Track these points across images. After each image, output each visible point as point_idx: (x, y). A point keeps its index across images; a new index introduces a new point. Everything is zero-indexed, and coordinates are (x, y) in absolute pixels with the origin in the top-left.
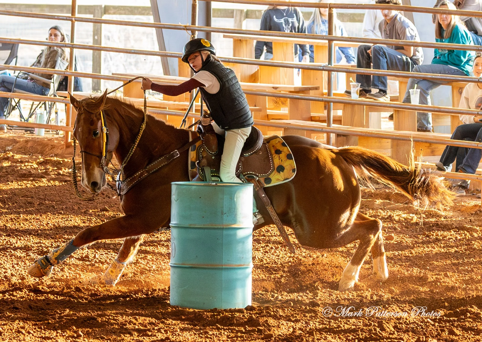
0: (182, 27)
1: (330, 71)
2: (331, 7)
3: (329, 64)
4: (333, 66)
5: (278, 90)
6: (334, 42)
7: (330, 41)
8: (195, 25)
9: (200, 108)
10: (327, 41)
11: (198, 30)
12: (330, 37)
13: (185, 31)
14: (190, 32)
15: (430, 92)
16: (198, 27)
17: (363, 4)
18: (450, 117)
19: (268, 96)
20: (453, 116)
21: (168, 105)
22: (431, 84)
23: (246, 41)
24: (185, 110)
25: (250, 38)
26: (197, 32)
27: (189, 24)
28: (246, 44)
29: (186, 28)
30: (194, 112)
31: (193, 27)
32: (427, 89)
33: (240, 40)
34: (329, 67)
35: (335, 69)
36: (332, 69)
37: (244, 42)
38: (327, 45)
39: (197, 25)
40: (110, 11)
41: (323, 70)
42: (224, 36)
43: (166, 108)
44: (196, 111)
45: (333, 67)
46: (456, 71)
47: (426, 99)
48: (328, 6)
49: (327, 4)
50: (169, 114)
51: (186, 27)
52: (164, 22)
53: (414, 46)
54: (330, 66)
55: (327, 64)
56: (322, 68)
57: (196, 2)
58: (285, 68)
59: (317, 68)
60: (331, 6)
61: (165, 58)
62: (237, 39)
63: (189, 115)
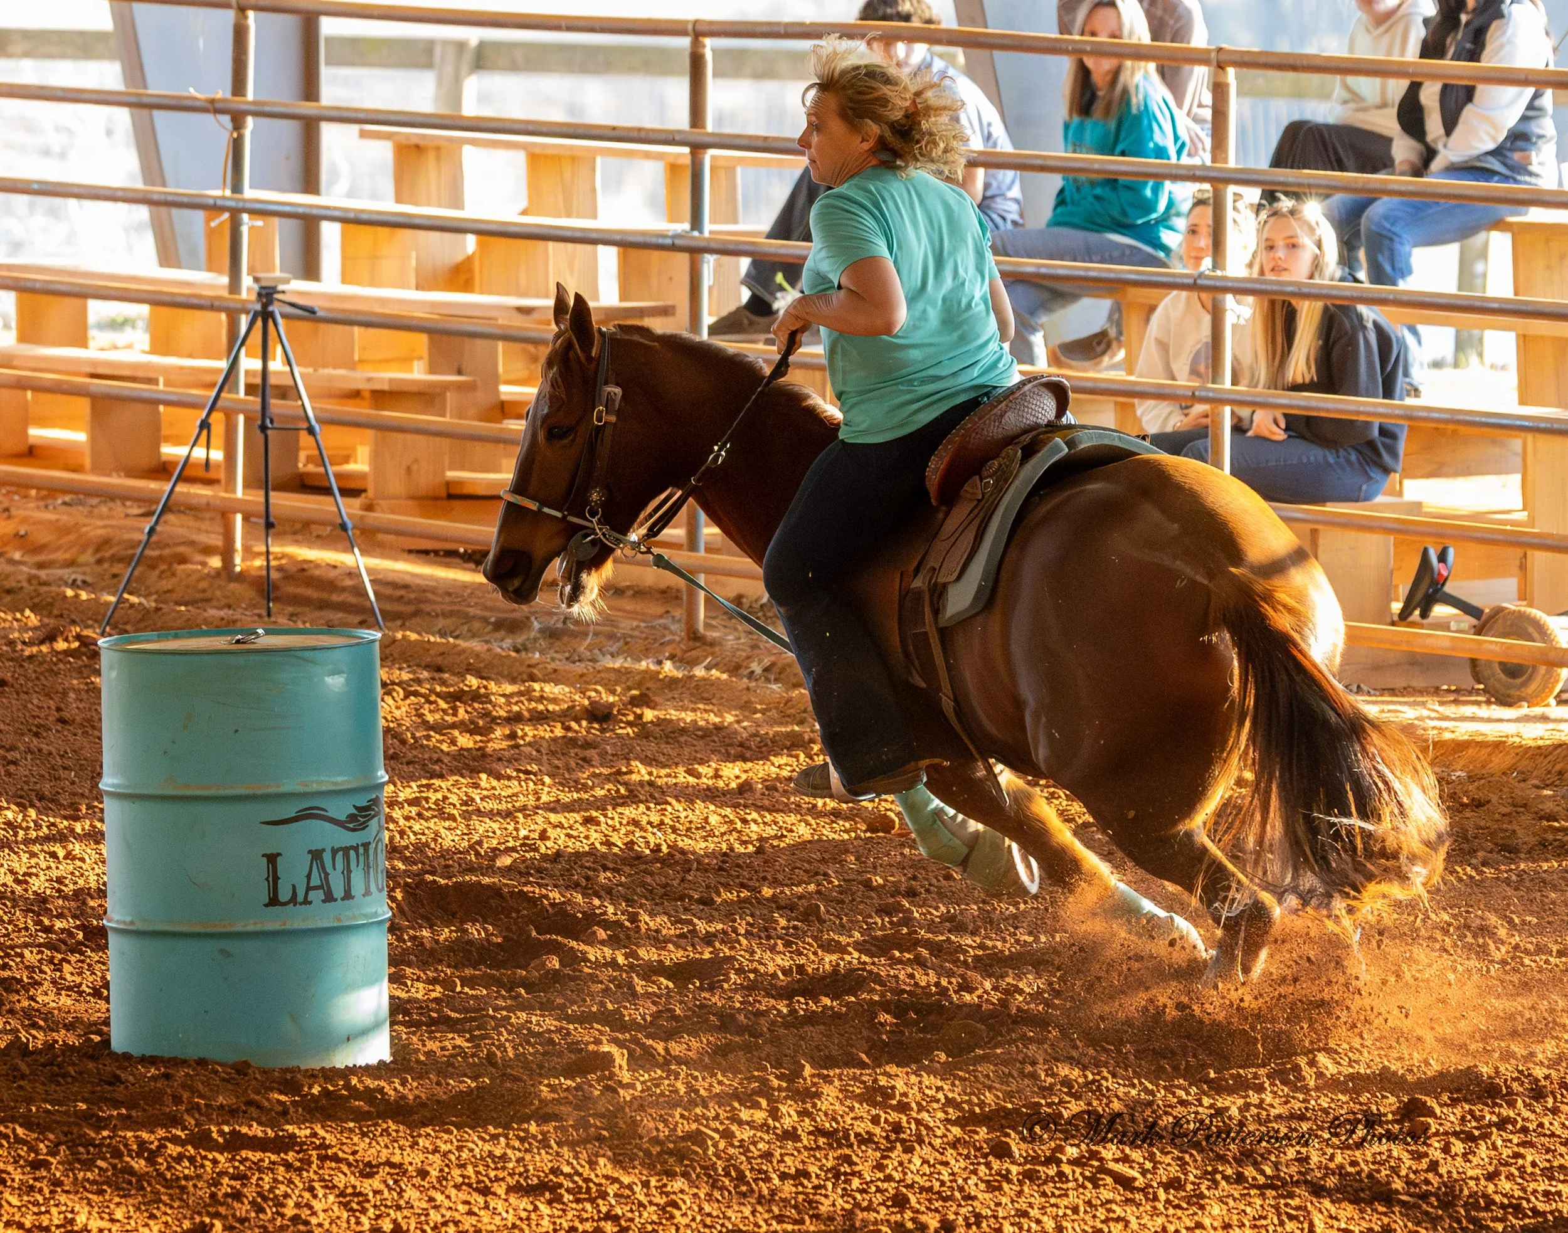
0: (198, 104)
1: (696, 252)
2: (698, 31)
3: (693, 228)
4: (706, 234)
5: (535, 316)
6: (711, 152)
7: (697, 148)
8: (244, 95)
9: (258, 380)
10: (686, 150)
11: (255, 114)
12: (697, 136)
13: (209, 117)
14: (226, 120)
15: (1044, 319)
16: (254, 103)
17: (808, 21)
18: (1112, 406)
19: (506, 338)
20: (1123, 404)
21: (166, 370)
22: (1046, 295)
23: (438, 149)
24: (212, 385)
25: (450, 140)
26: (250, 121)
27: (222, 91)
28: (438, 159)
29: (213, 107)
30: (242, 394)
31: (238, 103)
32: (1033, 313)
33: (417, 147)
34: (693, 238)
35: (713, 245)
36: (703, 244)
37: (431, 155)
38: (687, 161)
39: (250, 95)
40: (12, 49)
41: (673, 248)
42: (363, 135)
43: (153, 381)
44: (250, 389)
45: (708, 240)
46: (1128, 252)
47: (1029, 346)
48: (690, 27)
49: (687, 22)
50: (167, 403)
51: (212, 101)
52: (157, 87)
53: (987, 165)
54: (696, 234)
55: (686, 226)
56: (668, 241)
57: (246, 18)
58: (570, 246)
59: (654, 240)
60: (699, 28)
61: (163, 210)
62: (405, 142)
63: (220, 403)
